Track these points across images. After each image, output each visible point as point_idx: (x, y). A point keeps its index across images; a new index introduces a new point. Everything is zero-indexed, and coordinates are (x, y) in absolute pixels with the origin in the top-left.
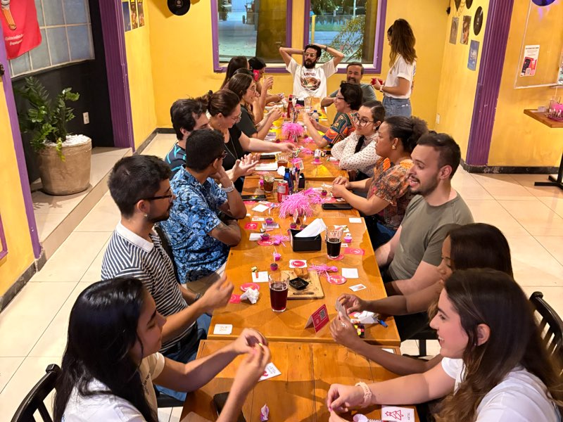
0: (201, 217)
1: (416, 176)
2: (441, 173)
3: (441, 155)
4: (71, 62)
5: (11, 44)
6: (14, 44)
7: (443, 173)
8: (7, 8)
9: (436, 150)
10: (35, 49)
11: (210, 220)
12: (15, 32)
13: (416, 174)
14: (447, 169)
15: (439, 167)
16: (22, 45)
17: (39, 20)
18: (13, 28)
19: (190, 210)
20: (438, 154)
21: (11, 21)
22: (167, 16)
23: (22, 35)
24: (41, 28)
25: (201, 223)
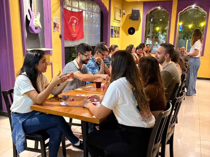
0: (92, 69)
1: (157, 57)
2: (166, 56)
3: (166, 50)
4: (93, 45)
5: (73, 36)
6: (74, 36)
7: (167, 56)
8: (74, 27)
9: (165, 48)
10: (81, 39)
11: (94, 71)
12: (75, 33)
13: (157, 56)
14: (168, 55)
15: (165, 54)
16: (77, 38)
17: (84, 32)
18: (75, 32)
19: (90, 67)
20: (165, 49)
21: (74, 30)
22: (127, 35)
23: (77, 35)
24: (84, 34)
25: (92, 71)
